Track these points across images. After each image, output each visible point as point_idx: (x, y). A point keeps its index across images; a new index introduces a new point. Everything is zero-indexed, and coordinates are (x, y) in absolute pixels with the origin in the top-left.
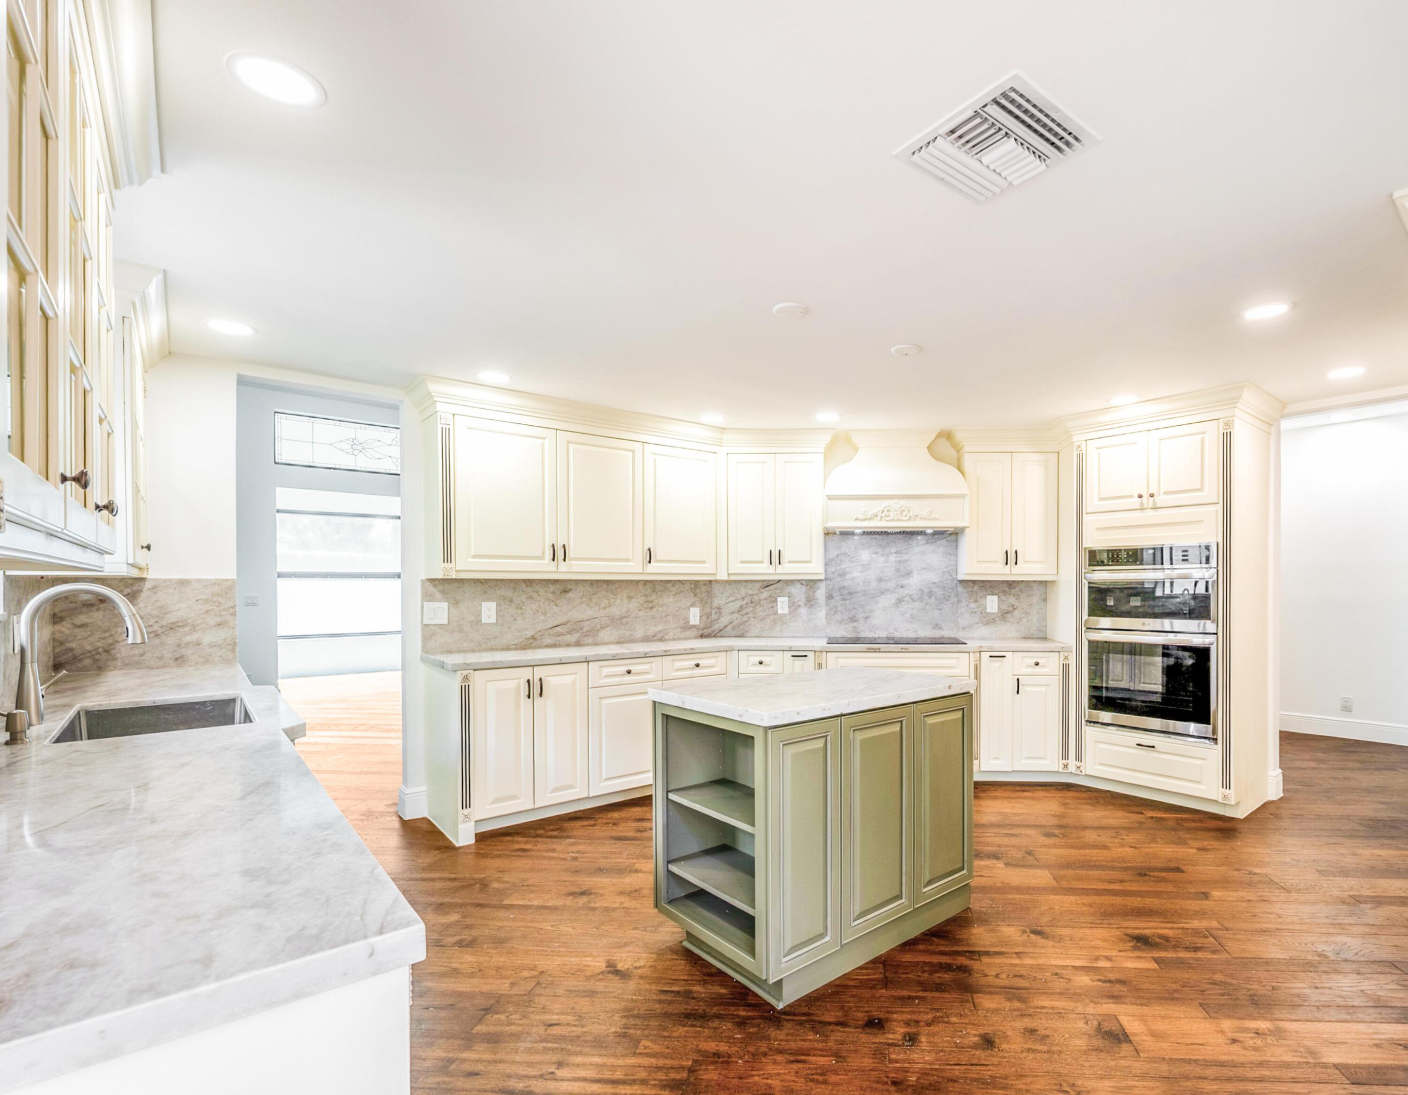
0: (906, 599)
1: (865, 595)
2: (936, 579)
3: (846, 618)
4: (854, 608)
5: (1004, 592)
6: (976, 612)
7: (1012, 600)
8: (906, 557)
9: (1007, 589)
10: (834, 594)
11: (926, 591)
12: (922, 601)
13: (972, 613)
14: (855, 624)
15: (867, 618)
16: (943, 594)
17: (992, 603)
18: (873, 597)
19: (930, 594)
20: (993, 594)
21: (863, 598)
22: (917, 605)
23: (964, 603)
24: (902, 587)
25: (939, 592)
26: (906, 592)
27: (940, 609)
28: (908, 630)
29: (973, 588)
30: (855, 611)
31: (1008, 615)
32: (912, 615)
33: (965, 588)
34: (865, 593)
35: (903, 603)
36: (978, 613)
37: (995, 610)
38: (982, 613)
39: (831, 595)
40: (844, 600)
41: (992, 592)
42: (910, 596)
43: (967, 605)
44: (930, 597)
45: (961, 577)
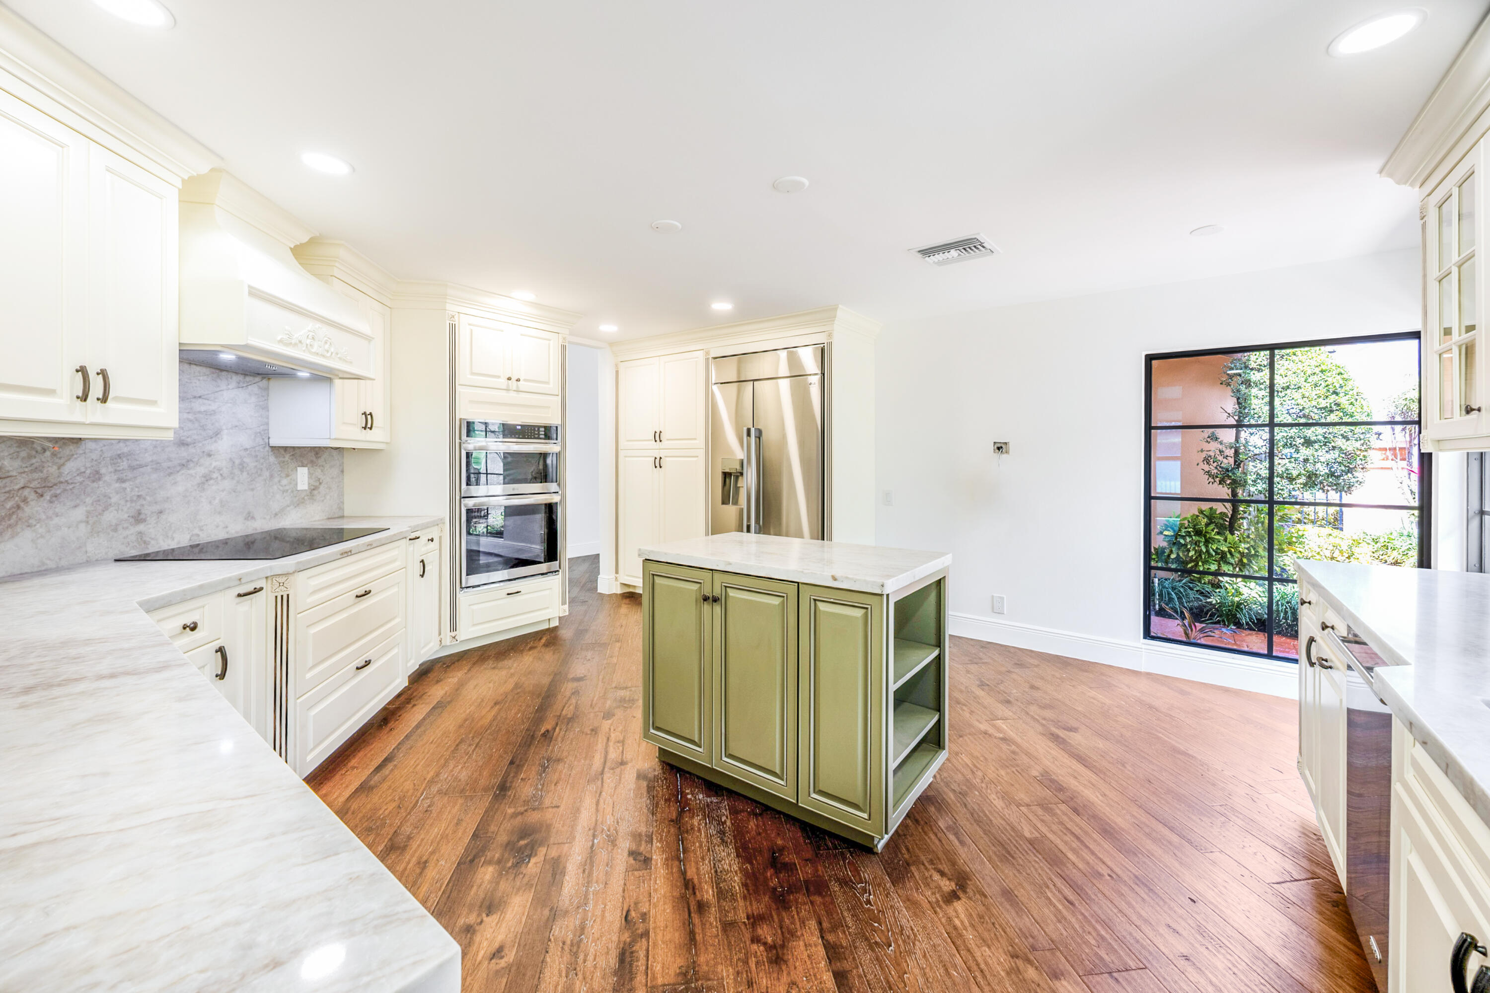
0: (215, 476)
1: (156, 470)
2: (248, 444)
3: (126, 516)
4: (139, 496)
5: (312, 462)
6: (287, 491)
7: (318, 472)
8: (214, 406)
9: (314, 459)
10: (103, 471)
11: (237, 462)
12: (233, 478)
13: (283, 492)
14: (141, 527)
15: (161, 512)
16: (256, 467)
17: (302, 477)
18: (170, 474)
19: (242, 467)
20: (303, 466)
21: (154, 476)
22: (227, 484)
23: (276, 480)
24: (209, 455)
25: (251, 463)
26: (214, 464)
27: (252, 490)
28: (217, 527)
29: (284, 457)
30: (142, 502)
31: (315, 492)
32: (221, 501)
33: (276, 457)
34: (157, 467)
35: (211, 482)
36: (289, 491)
37: (306, 487)
38: (292, 492)
39: (97, 472)
40: (121, 480)
41: (302, 463)
42: (219, 470)
43: (279, 482)
44: (242, 471)
45: (274, 442)
